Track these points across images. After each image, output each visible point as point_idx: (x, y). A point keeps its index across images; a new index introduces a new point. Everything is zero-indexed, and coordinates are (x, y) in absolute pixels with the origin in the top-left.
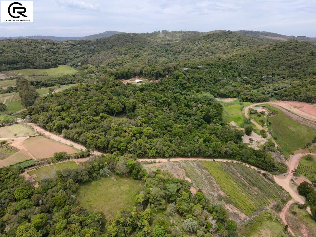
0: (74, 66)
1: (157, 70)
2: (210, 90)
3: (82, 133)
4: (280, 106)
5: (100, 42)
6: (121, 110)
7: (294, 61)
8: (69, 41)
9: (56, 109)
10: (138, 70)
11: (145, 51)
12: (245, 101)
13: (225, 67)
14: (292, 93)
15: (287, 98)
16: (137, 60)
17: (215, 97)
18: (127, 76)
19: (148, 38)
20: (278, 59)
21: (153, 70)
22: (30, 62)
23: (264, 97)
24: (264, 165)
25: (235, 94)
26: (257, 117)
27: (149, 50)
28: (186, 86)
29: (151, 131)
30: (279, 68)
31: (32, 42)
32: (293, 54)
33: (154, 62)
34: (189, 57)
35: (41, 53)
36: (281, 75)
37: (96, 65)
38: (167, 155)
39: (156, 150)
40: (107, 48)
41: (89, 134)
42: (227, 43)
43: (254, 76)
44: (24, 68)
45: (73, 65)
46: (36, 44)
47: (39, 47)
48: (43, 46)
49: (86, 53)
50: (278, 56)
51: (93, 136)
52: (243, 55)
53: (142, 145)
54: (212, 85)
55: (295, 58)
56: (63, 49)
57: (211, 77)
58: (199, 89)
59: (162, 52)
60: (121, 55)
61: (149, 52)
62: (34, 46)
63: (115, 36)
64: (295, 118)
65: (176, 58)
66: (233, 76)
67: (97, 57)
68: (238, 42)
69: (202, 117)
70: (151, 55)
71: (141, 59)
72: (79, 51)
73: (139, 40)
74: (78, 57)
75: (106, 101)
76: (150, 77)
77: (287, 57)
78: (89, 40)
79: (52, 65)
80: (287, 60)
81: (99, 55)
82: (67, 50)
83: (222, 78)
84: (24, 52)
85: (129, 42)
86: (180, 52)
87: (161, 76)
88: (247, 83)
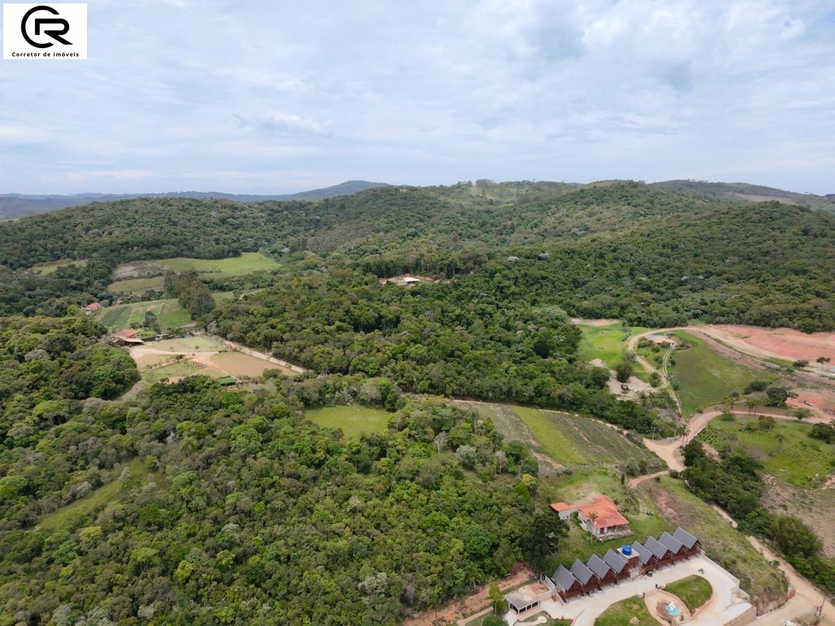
0: (276, 254)
1: (450, 259)
2: (562, 302)
3: (305, 348)
4: (705, 334)
5: (333, 206)
6: (372, 321)
7: (760, 246)
8: (266, 202)
9: (261, 312)
10: (411, 258)
11: (432, 225)
12: (636, 326)
13: (601, 256)
14: (734, 309)
15: (722, 319)
16: (415, 244)
17: (573, 316)
18: (386, 271)
19: (442, 198)
20: (725, 242)
21: (442, 260)
22: (186, 245)
23: (674, 315)
24: (630, 419)
25: (616, 311)
26: (651, 353)
27: (442, 223)
28: (508, 292)
29: (423, 350)
30: (723, 261)
31: (190, 205)
32: (759, 231)
33: (451, 248)
34: (533, 238)
35: (208, 227)
36: (725, 276)
37: (323, 253)
38: (449, 391)
39: (429, 382)
40: (348, 218)
41: (317, 349)
42: (623, 209)
43: (664, 276)
44: (173, 257)
45: (273, 252)
46: (198, 209)
47: (206, 215)
48: (213, 213)
49: (302, 228)
50: (725, 236)
51: (323, 352)
52: (647, 233)
53: (406, 370)
54: (567, 291)
55: (765, 241)
56: (254, 218)
57: (568, 276)
58: (537, 298)
59: (472, 228)
60: (379, 231)
61: (441, 227)
62: (195, 212)
63: (367, 191)
64: (728, 352)
65: (504, 241)
66: (618, 276)
67: (325, 237)
68: (650, 205)
69: (532, 346)
70: (447, 233)
71: (422, 242)
72: (286, 223)
73: (420, 201)
74: (285, 237)
75: (347, 304)
76: (436, 274)
77: (747, 237)
78: (307, 200)
79: (229, 251)
80: (745, 244)
81: (329, 231)
82: (261, 221)
83: (591, 279)
84: (175, 224)
85: (396, 205)
86: (513, 228)
87: (458, 271)
88: (644, 290)
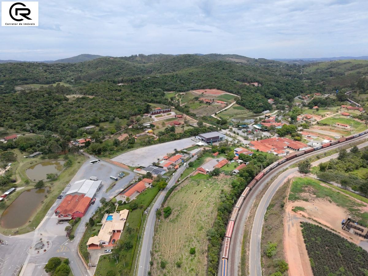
0: (69, 82)
2: (161, 88)
4: (192, 92)
10: (120, 80)
11: (124, 71)
12: (178, 92)
13: (173, 77)
14: (199, 86)
17: (164, 91)
19: (126, 62)
21: (129, 79)
22: (36, 79)
23: (187, 89)
25: (174, 89)
26: (180, 96)
28: (148, 86)
35: (41, 73)
42: (185, 64)
43: (188, 81)
44: (33, 84)
48: (40, 68)
49: (75, 73)
54: (163, 85)
56: (56, 70)
57: (163, 82)
58: (155, 87)
61: (127, 71)
62: (33, 68)
66: (176, 81)
72: (69, 71)
73: (119, 62)
76: (128, 82)
79: (51, 81)
82: (59, 71)
83: (169, 82)
84: (28, 72)
85: (110, 64)
87: (134, 81)
88: (182, 84)
